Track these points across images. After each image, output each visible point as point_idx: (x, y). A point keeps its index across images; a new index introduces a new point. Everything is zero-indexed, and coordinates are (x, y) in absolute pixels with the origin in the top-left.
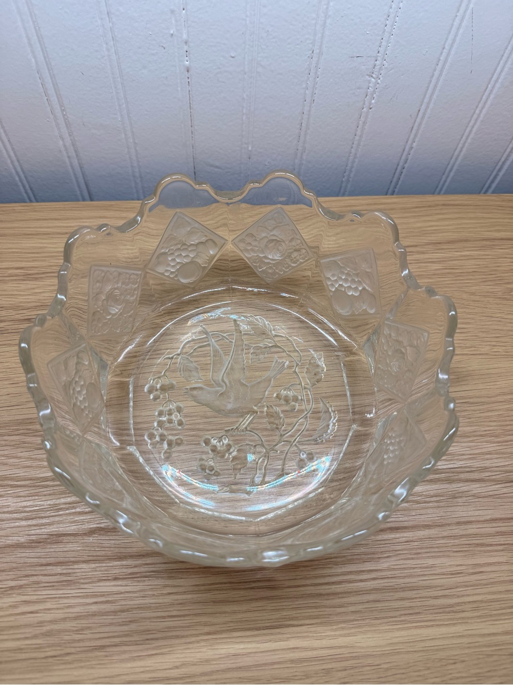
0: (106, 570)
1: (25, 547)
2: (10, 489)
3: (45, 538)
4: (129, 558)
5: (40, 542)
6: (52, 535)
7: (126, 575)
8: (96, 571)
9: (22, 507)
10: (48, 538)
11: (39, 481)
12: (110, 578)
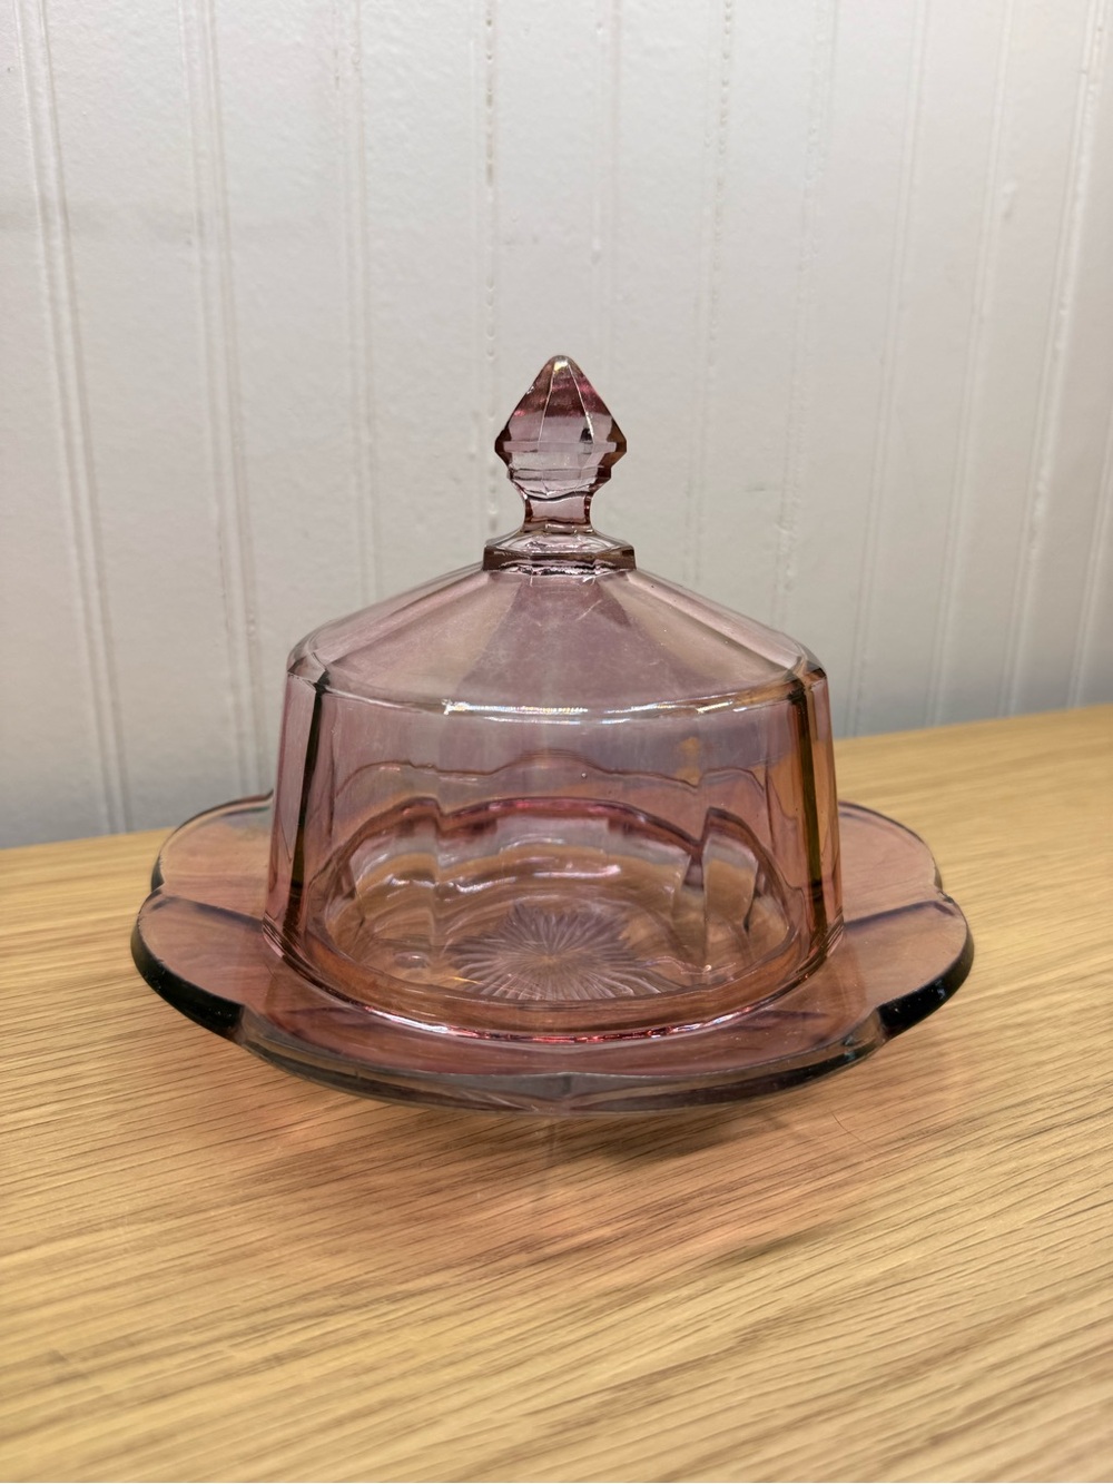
0: (883, 1428)
1: (543, 1453)
2: (392, 1307)
3: (605, 1404)
4: (923, 1369)
5: (591, 1422)
6: (621, 1387)
7: (961, 1417)
8: (852, 1440)
9: (463, 1343)
10: (614, 1401)
11: (478, 1264)
12: (916, 1445)
